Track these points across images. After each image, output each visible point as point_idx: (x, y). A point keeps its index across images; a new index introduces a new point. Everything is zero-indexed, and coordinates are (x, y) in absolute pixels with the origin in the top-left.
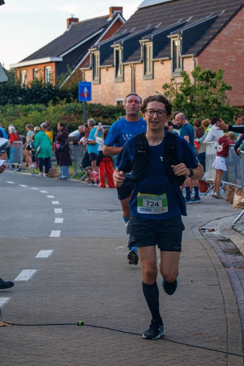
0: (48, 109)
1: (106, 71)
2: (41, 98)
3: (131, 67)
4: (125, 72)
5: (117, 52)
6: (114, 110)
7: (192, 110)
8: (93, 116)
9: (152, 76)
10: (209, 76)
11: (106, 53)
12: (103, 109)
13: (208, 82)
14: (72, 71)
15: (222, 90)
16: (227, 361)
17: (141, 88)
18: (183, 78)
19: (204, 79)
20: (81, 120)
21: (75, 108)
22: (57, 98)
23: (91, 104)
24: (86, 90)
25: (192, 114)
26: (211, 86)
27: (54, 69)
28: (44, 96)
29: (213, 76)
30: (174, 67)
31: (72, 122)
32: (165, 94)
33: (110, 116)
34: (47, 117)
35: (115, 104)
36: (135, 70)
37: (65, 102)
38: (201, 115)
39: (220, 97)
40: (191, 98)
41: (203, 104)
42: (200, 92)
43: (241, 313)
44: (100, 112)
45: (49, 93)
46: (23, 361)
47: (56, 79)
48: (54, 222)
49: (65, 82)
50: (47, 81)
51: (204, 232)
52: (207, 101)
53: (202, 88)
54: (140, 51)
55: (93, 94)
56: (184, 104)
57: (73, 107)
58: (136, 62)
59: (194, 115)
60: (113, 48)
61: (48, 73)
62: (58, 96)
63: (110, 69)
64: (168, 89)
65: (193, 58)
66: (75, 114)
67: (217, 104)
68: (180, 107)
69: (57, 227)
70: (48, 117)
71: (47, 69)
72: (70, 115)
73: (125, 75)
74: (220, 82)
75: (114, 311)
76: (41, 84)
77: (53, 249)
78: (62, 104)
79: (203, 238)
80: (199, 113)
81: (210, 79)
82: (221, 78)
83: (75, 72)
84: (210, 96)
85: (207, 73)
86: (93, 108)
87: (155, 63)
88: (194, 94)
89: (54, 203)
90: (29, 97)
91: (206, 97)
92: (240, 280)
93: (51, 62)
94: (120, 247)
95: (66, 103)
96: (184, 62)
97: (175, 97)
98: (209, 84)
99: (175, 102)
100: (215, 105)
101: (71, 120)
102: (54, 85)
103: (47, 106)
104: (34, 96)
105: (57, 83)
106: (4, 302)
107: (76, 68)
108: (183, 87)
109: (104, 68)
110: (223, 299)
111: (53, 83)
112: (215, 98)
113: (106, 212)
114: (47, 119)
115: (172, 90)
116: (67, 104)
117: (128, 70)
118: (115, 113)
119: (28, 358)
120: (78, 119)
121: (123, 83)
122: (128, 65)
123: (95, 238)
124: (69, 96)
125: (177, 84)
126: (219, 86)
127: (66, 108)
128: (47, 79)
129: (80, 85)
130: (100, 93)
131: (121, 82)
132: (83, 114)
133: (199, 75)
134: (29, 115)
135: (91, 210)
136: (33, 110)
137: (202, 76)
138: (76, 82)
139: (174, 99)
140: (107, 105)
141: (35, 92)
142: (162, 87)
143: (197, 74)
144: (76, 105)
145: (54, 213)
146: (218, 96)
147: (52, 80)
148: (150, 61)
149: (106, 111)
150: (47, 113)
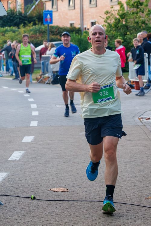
0: (20, 30)
1: (62, 2)
2: (14, 22)
4: (76, 2)
7: (127, 29)
8: (53, 35)
9: (95, 5)
10: (139, 4)
12: (60, 29)
13: (138, 9)
15: (148, 14)
17: (87, 14)
18: (120, 6)
19: (135, 6)
21: (40, 29)
22: (26, 22)
23: (51, 26)
24: (49, 16)
25: (126, 33)
26: (140, 11)
27: (23, 1)
28: (16, 20)
29: (141, 4)
31: (38, 39)
32: (106, 18)
34: (19, 36)
35: (68, 26)
36: (83, 1)
37: (32, 24)
38: (133, 33)
39: (147, 19)
40: (126, 21)
41: (134, 25)
42: (132, 16)
44: (57, 32)
45: (20, 19)
47: (24, 8)
48: (31, 114)
49: (31, 10)
50: (18, 10)
51: (143, 120)
52: (137, 23)
53: (133, 13)
56: (121, 25)
57: (38, 29)
59: (128, 33)
61: (19, 4)
62: (26, 20)
63: (64, 0)
64: (108, 15)
66: (40, 34)
67: (145, 24)
68: (118, 27)
69: (34, 118)
71: (18, 1)
72: (36, 34)
73: (76, 4)
74: (147, 8)
75: (86, 182)
76: (14, 12)
77: (34, 135)
78: (29, 26)
79: (143, 125)
80: (132, 32)
81: (139, 6)
82: (147, 5)
83: (38, 3)
84: (139, 19)
85: (137, 2)
86: (53, 29)
88: (127, 17)
89: (30, 100)
90: (6, 21)
91: (137, 20)
94: (83, 133)
97: (114, 20)
98: (139, 10)
100: (144, 25)
101: (37, 38)
102: (23, 13)
103: (19, 28)
104: (9, 21)
105: (25, 11)
106: (3, 176)
108: (119, 13)
111: (22, 11)
112: (144, 20)
114: (19, 38)
115: (111, 15)
116: (34, 27)
117: (78, 1)
120: (42, 37)
121: (74, 11)
124: (35, 20)
125: (115, 11)
126: (146, 11)
127: (33, 29)
128: (18, 8)
129: (44, 13)
130: (57, 18)
131: (72, 10)
132: (45, 34)
133: (131, 4)
134: (6, 35)
135: (57, 105)
136: (9, 32)
137: (134, 4)
138: (39, 10)
139: (113, 22)
140: (63, 27)
141: (10, 18)
142: (104, 13)
143: (130, 3)
144: (40, 27)
145: (31, 108)
146: (145, 19)
147: (22, 9)
149: (62, 31)
150: (19, 33)
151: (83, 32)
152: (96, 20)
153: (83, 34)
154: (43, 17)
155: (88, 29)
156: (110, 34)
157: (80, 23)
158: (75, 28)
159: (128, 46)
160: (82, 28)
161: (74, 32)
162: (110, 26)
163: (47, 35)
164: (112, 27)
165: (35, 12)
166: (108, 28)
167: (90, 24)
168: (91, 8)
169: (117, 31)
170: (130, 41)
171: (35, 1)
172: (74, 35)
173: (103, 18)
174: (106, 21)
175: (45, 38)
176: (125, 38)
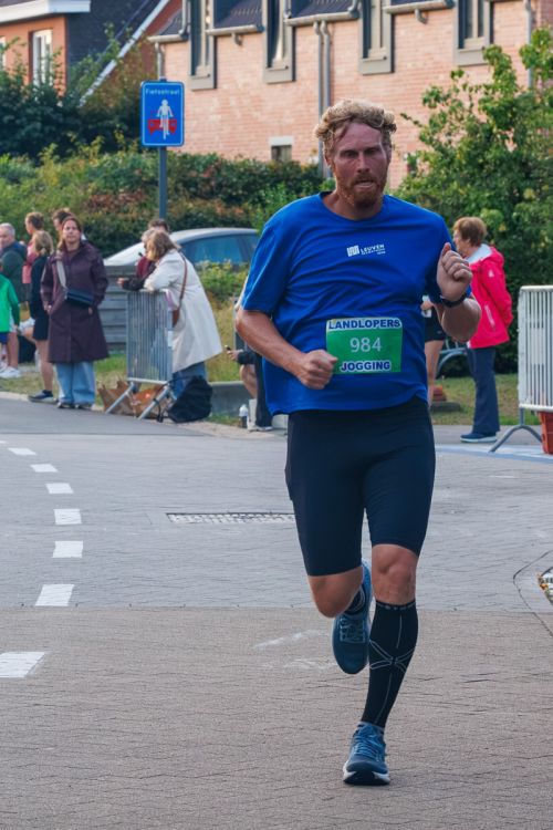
0: (40, 171)
1: (236, 46)
2: (18, 137)
3: (318, 32)
4: (299, 49)
6: (262, 176)
7: (523, 175)
8: (194, 196)
9: (388, 63)
12: (224, 173)
14: (122, 46)
18: (493, 71)
20: (151, 210)
21: (133, 168)
22: (73, 136)
23: (185, 156)
24: (165, 109)
25: (521, 191)
27: (61, 41)
30: (464, 32)
31: (121, 216)
32: (431, 121)
33: (247, 198)
34: (39, 198)
35: (265, 157)
36: (331, 43)
37: (97, 148)
40: (519, 137)
44: (213, 183)
45: (46, 121)
47: (68, 73)
48: (51, 553)
49: (97, 84)
50: (39, 79)
55: (189, 125)
56: (495, 157)
57: (129, 165)
58: (334, 16)
59: (528, 193)
61: (43, 53)
62: (74, 129)
63: (247, 40)
64: (441, 108)
65: (525, 1)
66: (131, 190)
68: (481, 167)
69: (59, 571)
70: (39, 201)
71: (40, 39)
72: (116, 193)
73: (299, 57)
76: (18, 91)
77: (44, 648)
78: (87, 157)
80: (545, 188)
83: (132, 49)
86: (192, 168)
87: (399, 19)
88: (530, 123)
89: (55, 489)
93: (53, 16)
95: (102, 152)
96: (497, 16)
97: (464, 133)
99: (465, 149)
101: (119, 208)
102: (61, 94)
103: (38, 163)
105: (71, 85)
107: (137, 35)
108: (491, 100)
109: (228, 35)
111: (62, 90)
113: (228, 521)
114: (37, 206)
115: (453, 110)
116: (106, 157)
117: (308, 42)
118: (264, 188)
120: (142, 205)
121: (292, 85)
122: (309, 25)
123: (189, 609)
124: (112, 128)
125: (471, 89)
127: (100, 167)
128: (39, 72)
129: (145, 92)
130: (216, 118)
131: (284, 83)
133: (544, 62)
135: (176, 514)
138: (134, 82)
139: (463, 140)
140: (240, 160)
142: (421, 101)
143: (538, 55)
144: (134, 160)
145: (54, 524)
147: (55, 77)
148: (381, 11)
149: (235, 180)
150: (38, 188)
156: (444, 198)
158: (294, 165)
159: (528, 253)
161: (281, 186)
162: (448, 159)
164: (455, 165)
165: (117, 90)
166: (438, 170)
168: (367, 75)
169: (478, 183)
170: (538, 232)
171: (118, 43)
172: (282, 196)
173: (416, 123)
174: (428, 138)
176: (515, 214)
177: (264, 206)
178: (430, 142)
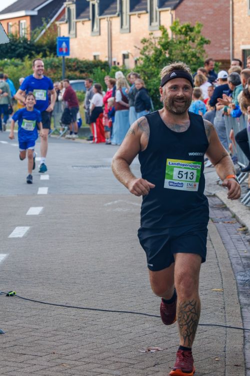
0: (24, 63)
1: (82, 25)
2: (16, 53)
3: (107, 20)
4: (102, 26)
5: (93, 6)
6: (91, 64)
8: (70, 71)
9: (128, 30)
10: (188, 30)
11: (82, 7)
12: (79, 63)
13: (187, 36)
15: (201, 44)
16: (225, 313)
17: (118, 42)
18: (162, 32)
19: (183, 33)
21: (52, 62)
22: (33, 52)
23: (67, 59)
24: (64, 45)
26: (190, 40)
27: (29, 23)
28: (20, 50)
29: (191, 30)
30: (151, 20)
32: (143, 48)
33: (86, 71)
34: (24, 71)
35: (91, 59)
36: (111, 24)
39: (199, 51)
40: (170, 53)
41: (181, 58)
42: (179, 46)
43: (233, 267)
44: (76, 67)
45: (25, 48)
46: (29, 315)
47: (31, 34)
48: (40, 178)
49: (40, 36)
50: (22, 35)
52: (185, 56)
53: (180, 42)
54: (117, 4)
56: (163, 59)
57: (49, 62)
58: (112, 16)
60: (89, 2)
61: (23, 27)
62: (33, 50)
63: (86, 23)
64: (146, 44)
65: (170, 11)
66: (52, 69)
67: (196, 58)
68: (158, 62)
69: (43, 183)
71: (22, 23)
72: (47, 70)
73: (101, 29)
74: (199, 36)
76: (16, 39)
77: (42, 206)
81: (189, 33)
82: (199, 32)
83: (51, 26)
84: (188, 50)
85: (186, 27)
86: (70, 62)
87: (132, 17)
88: (173, 48)
89: (38, 159)
90: (4, 51)
91: (185, 52)
92: (229, 234)
93: (26, 16)
94: (109, 204)
95: (42, 57)
96: (161, 15)
97: (153, 51)
98: (188, 38)
100: (194, 59)
101: (48, 74)
102: (29, 39)
103: (23, 61)
104: (9, 50)
105: (32, 37)
106: (2, 258)
107: (52, 22)
108: (161, 41)
109: (80, 21)
110: (216, 253)
111: (28, 37)
112: (194, 52)
113: (90, 168)
114: (24, 74)
115: (150, 44)
116: (44, 59)
117: (104, 24)
118: (93, 68)
119: (34, 312)
120: (55, 73)
121: (99, 37)
122: (104, 18)
124: (45, 50)
125: (155, 38)
126: (197, 40)
128: (22, 33)
129: (58, 40)
130: (77, 47)
131: (97, 36)
132: (59, 69)
133: (177, 29)
134: (6, 70)
135: (75, 166)
136: (9, 65)
137: (181, 30)
138: (51, 36)
139: (153, 54)
140: (84, 60)
141: (10, 47)
142: (140, 42)
143: (175, 28)
144: (52, 60)
146: (197, 50)
147: (27, 34)
148: (126, 15)
149: (82, 65)
150: (24, 68)
151: (111, 68)
152: (129, 51)
153: (111, 70)
154: (56, 45)
155: (118, 64)
156: (148, 71)
157: (107, 54)
158: (100, 61)
160: (110, 62)
161: (99, 68)
162: (148, 60)
163: (61, 70)
164: (151, 61)
166: (146, 63)
167: (121, 57)
168: (122, 33)
169: (157, 66)
171: (46, 24)
172: (99, 71)
173: (139, 49)
175: (59, 75)
177: (94, 74)
178: (143, 54)
